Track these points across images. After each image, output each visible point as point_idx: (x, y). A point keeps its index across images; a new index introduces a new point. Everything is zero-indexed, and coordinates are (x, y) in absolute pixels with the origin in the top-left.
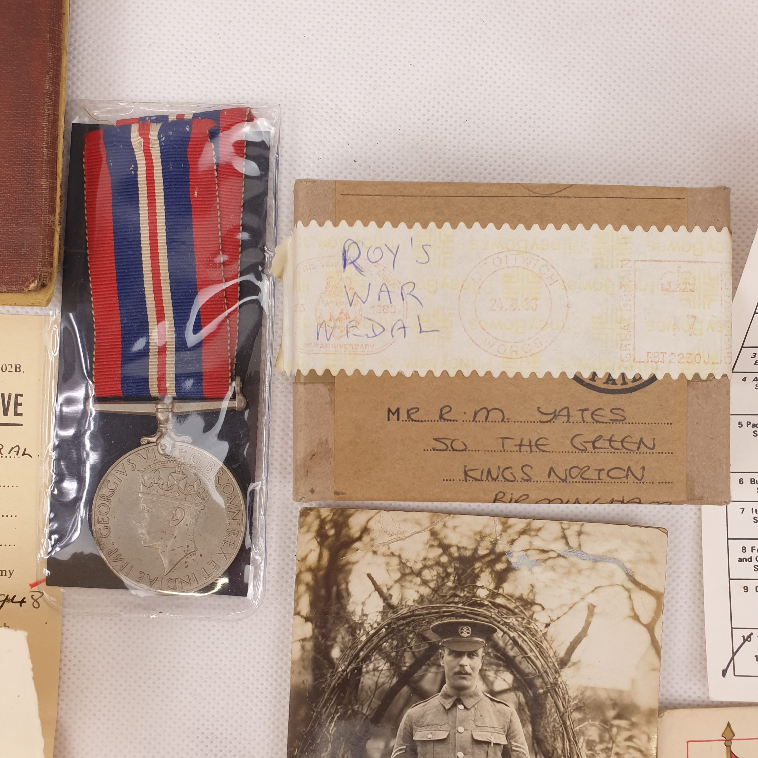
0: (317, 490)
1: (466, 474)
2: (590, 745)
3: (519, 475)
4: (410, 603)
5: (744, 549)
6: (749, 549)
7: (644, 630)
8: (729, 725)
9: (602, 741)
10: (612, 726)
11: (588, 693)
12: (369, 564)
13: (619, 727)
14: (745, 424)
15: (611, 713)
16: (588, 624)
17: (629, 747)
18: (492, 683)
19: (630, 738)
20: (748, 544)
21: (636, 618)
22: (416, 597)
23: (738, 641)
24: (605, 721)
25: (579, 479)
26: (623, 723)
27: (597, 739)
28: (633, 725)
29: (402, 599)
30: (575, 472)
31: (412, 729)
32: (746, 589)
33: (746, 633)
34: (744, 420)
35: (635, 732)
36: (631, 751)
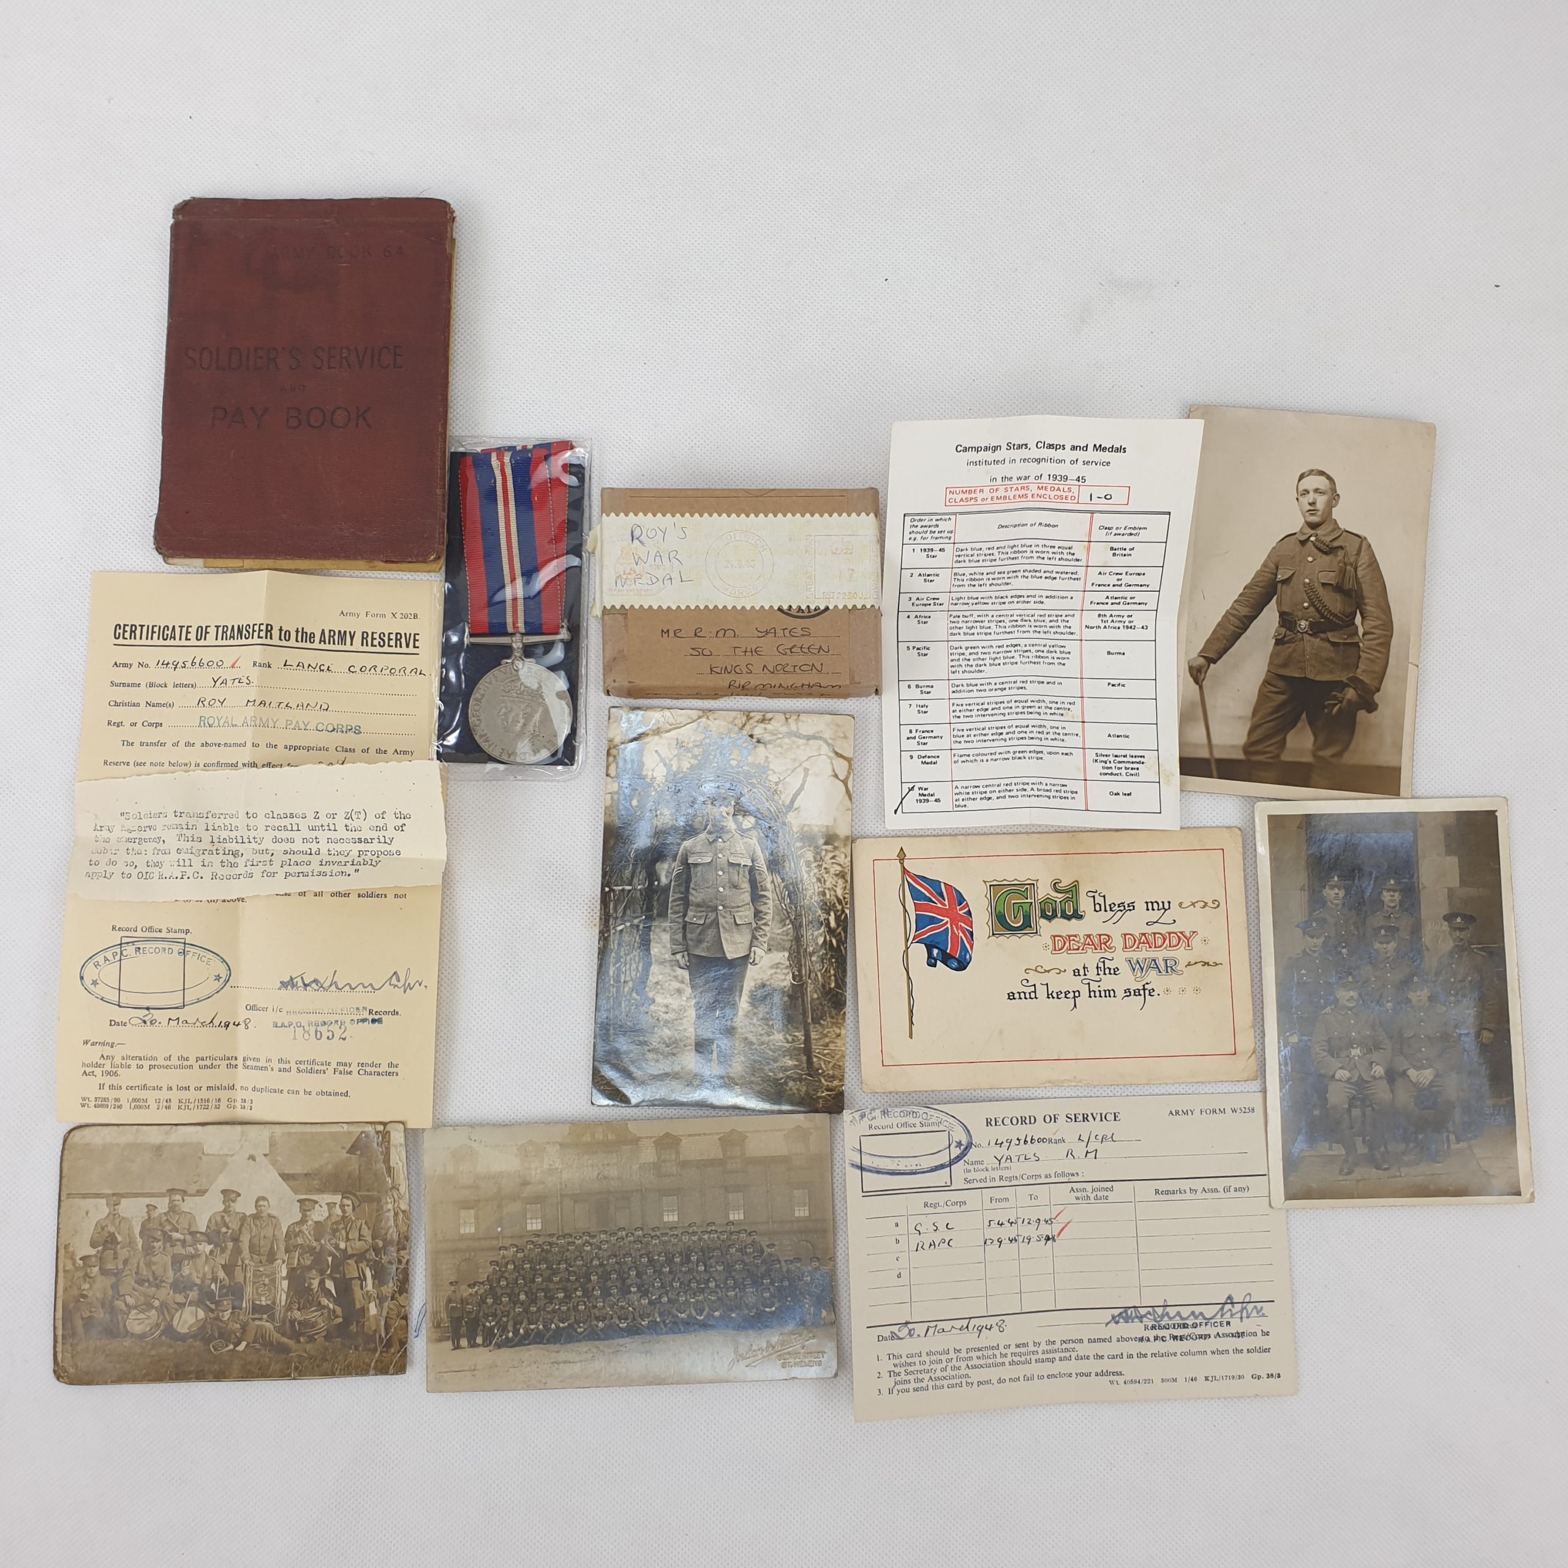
0: (617, 680)
1: (711, 670)
2: (808, 864)
3: (745, 670)
4: (685, 770)
5: (911, 731)
6: (914, 731)
7: (841, 784)
8: (902, 849)
9: (816, 861)
10: (822, 850)
11: (806, 828)
12: (657, 744)
13: (826, 851)
14: (911, 648)
15: (821, 841)
16: (804, 781)
17: (833, 863)
18: (742, 824)
19: (833, 857)
20: (914, 728)
21: (836, 776)
22: (689, 766)
23: (905, 791)
24: (817, 847)
25: (782, 671)
26: (829, 847)
27: (812, 859)
28: (836, 848)
29: (679, 768)
30: (779, 668)
31: (687, 855)
32: (912, 757)
33: (911, 786)
34: (911, 645)
35: (837, 853)
36: (834, 865)
